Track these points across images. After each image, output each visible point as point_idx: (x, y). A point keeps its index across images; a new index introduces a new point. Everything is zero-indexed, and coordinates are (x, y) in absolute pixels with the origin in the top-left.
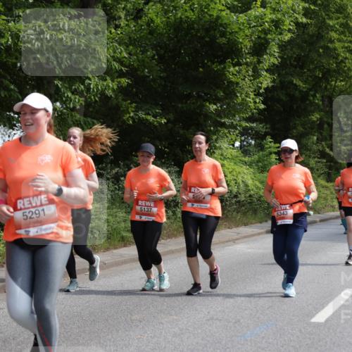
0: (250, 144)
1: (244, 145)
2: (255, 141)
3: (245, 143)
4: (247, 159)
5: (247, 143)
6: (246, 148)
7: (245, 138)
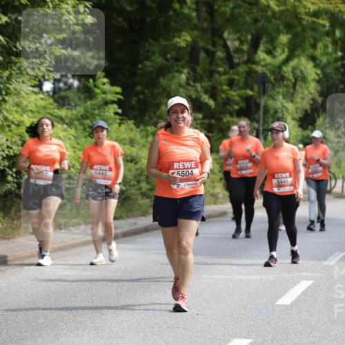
0: (70, 87)
1: (60, 89)
2: (79, 81)
3: (61, 85)
4: (63, 112)
5: (66, 84)
6: (63, 94)
7: (62, 76)
